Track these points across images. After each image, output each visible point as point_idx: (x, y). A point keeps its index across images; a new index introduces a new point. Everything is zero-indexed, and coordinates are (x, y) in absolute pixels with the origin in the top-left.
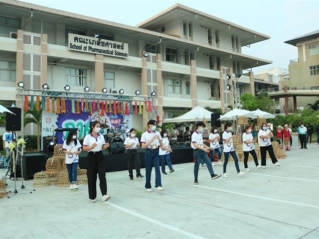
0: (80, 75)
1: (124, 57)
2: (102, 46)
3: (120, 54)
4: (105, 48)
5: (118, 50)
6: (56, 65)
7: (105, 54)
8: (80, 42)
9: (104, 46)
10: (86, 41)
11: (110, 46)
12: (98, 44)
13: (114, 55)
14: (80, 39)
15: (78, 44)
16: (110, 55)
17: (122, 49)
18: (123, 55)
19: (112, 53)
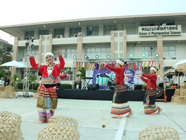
0: (151, 50)
1: (178, 34)
2: (161, 30)
3: (175, 33)
4: (163, 31)
5: (172, 31)
6: (135, 46)
7: (163, 35)
8: (146, 30)
9: (162, 30)
10: (149, 29)
11: (167, 29)
12: (158, 29)
13: (170, 34)
14: (145, 29)
15: (144, 32)
16: (167, 35)
17: (176, 29)
18: (177, 33)
19: (168, 33)
